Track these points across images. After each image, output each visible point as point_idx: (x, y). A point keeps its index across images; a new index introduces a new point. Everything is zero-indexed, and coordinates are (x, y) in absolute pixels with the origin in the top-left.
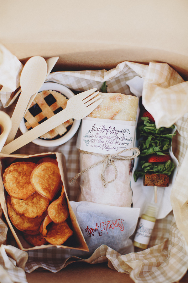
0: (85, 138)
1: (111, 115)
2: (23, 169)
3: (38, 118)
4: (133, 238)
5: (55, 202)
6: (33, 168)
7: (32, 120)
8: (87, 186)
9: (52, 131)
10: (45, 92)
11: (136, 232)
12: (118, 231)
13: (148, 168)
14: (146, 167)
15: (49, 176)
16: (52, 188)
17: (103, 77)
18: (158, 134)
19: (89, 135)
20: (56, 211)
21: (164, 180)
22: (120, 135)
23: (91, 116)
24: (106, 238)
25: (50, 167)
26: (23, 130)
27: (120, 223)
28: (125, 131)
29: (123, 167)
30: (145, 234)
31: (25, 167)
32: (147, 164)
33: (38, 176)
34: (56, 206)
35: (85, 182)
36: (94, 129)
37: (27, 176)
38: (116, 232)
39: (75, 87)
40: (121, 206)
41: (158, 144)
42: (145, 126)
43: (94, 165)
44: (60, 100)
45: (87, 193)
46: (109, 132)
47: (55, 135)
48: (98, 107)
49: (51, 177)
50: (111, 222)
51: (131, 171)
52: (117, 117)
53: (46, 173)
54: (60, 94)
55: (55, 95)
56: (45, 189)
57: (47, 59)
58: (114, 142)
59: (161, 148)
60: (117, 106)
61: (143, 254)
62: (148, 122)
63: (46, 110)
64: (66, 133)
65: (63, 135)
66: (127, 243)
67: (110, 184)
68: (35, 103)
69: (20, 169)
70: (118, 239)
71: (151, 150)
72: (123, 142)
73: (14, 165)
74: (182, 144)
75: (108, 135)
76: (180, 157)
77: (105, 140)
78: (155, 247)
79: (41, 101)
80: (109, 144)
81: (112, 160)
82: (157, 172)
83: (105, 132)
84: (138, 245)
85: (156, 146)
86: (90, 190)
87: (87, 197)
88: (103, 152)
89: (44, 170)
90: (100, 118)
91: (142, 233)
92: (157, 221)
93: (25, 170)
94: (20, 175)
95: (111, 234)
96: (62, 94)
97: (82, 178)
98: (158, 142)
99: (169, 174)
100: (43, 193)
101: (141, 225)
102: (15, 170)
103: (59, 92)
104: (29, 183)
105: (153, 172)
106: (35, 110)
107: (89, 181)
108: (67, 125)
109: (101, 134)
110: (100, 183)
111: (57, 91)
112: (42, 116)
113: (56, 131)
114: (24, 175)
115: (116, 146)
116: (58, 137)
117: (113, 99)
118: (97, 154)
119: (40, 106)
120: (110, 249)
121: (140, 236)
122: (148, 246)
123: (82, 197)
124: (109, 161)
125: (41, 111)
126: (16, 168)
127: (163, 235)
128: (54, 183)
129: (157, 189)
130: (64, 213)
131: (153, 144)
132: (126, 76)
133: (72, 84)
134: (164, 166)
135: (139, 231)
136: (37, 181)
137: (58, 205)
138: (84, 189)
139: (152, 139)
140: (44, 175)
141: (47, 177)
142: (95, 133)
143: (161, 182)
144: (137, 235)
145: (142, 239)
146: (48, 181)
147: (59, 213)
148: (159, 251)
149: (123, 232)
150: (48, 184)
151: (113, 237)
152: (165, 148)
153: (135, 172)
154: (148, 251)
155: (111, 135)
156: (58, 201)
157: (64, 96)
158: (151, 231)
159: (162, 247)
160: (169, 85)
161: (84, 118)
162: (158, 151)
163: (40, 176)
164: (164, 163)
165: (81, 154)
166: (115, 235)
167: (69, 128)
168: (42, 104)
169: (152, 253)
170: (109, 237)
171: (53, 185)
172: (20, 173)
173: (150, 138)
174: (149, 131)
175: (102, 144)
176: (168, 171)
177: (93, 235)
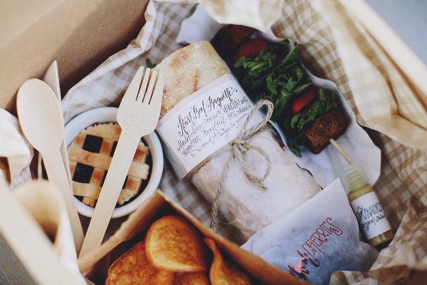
0: (182, 150)
1: (190, 86)
2: (131, 263)
3: (96, 180)
4: (364, 237)
5: (214, 265)
6: (144, 249)
7: (88, 189)
8: (241, 212)
9: (127, 183)
10: (77, 140)
11: (361, 227)
12: (336, 240)
13: (302, 120)
14: (296, 124)
15: (174, 240)
16: (193, 253)
17: (139, 47)
18: (274, 67)
19: (183, 139)
20: (226, 279)
21: (336, 120)
22: (226, 102)
23: (166, 111)
24: (328, 264)
25: (167, 226)
26: (87, 211)
27: (329, 228)
28: (227, 93)
29: (266, 141)
30: (375, 216)
31: (131, 259)
32: (295, 119)
33: (160, 250)
34: (221, 273)
35: (233, 211)
36: (182, 124)
37: (144, 268)
38: (334, 244)
39: (111, 95)
41: (286, 78)
42: (248, 69)
43: (224, 170)
44: (104, 132)
45: (249, 222)
46: (207, 109)
47: (138, 185)
48: (165, 92)
49: (179, 241)
50: (316, 235)
51: (282, 145)
52: (201, 83)
53: (166, 237)
54: (100, 126)
55: (94, 131)
56: (184, 261)
57: (42, 77)
58: (226, 117)
59: (295, 78)
60: (188, 69)
61: (398, 241)
62: (247, 61)
63: (97, 160)
64: (150, 171)
65: (149, 176)
66: (362, 248)
67: (268, 179)
68: (75, 164)
69: (126, 268)
70: (347, 250)
71: (284, 94)
72: (237, 109)
73: (112, 269)
74: (317, 57)
75: (210, 115)
76: (328, 75)
77: (211, 124)
78: (405, 219)
79: (81, 155)
80: (222, 126)
81: (243, 142)
82: (316, 118)
83: (202, 113)
84: (379, 241)
85: (287, 82)
86: (249, 212)
87: (253, 227)
88: (223, 142)
89: (160, 236)
90: (178, 101)
91: (371, 219)
92: (376, 188)
93: (134, 263)
94: (133, 275)
95: (330, 251)
96: (102, 123)
97: (224, 209)
98: (284, 76)
99: (336, 106)
100: (187, 268)
101: (359, 211)
102: (119, 274)
103: (97, 124)
104: (156, 271)
105: (312, 123)
106: (82, 173)
107: (238, 203)
108: (144, 158)
109: (199, 122)
110: (254, 190)
111: (93, 125)
112: (99, 173)
113: (134, 179)
114: (138, 271)
115: (234, 120)
116: (145, 183)
117: (176, 63)
118: (217, 154)
119: (84, 162)
120: (348, 274)
121: (371, 226)
122: (394, 230)
123: (246, 234)
124: (241, 147)
125: (91, 168)
126: (119, 271)
127: (400, 201)
128: (191, 245)
129: (338, 143)
130: (240, 276)
131: (280, 83)
132: (169, 32)
133: (106, 97)
134: (320, 101)
135: (364, 221)
136: (163, 258)
137: (222, 269)
138: (240, 221)
139: (273, 78)
140: (168, 244)
141: (174, 243)
142: (188, 128)
143: (334, 127)
144: (365, 229)
145: (378, 228)
146: (180, 248)
147: (234, 281)
148: (414, 220)
149: (345, 235)
150: (183, 252)
151: (337, 253)
152: (299, 74)
153: (288, 144)
154: (400, 232)
155: (214, 112)
156: (217, 263)
157: (107, 123)
158: (379, 206)
159: (414, 212)
161: (159, 125)
162: (295, 88)
163: (163, 249)
164: (316, 98)
165: (195, 180)
166: (337, 247)
167: (149, 161)
168: (87, 158)
169: (407, 230)
170: (331, 258)
171: (191, 249)
172: (130, 273)
173: (269, 79)
174: (259, 71)
175: (211, 133)
176: (331, 103)
177: (308, 272)
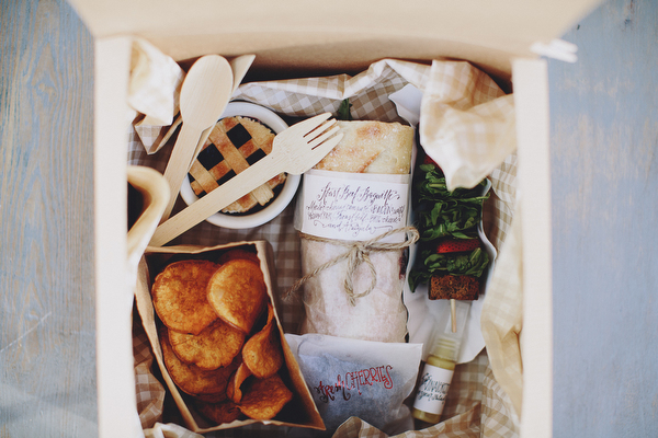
0: (310, 211)
1: (360, 164)
2: (191, 274)
3: (217, 172)
4: (410, 401)
5: (256, 336)
6: (212, 272)
7: (205, 177)
8: (318, 304)
9: (245, 199)
10: (227, 121)
11: (416, 391)
12: (380, 390)
13: (437, 264)
14: (431, 263)
15: (242, 286)
16: (250, 309)
17: (343, 90)
18: (453, 197)
19: (317, 203)
20: (258, 354)
21: (469, 288)
22: (380, 202)
23: (322, 167)
24: (357, 404)
25: (245, 269)
26: (188, 197)
27: (384, 374)
28: (388, 194)
29: (387, 265)
30: (434, 393)
31: (195, 270)
32: (434, 257)
33: (222, 288)
34: (259, 345)
35: (313, 296)
36: (327, 191)
37: (199, 289)
38: (377, 392)
39: (289, 109)
40: (386, 341)
41: (454, 217)
42: (428, 181)
43: (330, 261)
44: (259, 136)
45: (319, 318)
46: (358, 197)
47: (252, 205)
48: (334, 149)
49: (246, 289)
50: (366, 373)
51: (402, 272)
52: (372, 168)
53: (236, 280)
54: (258, 124)
55: (249, 125)
56: (235, 313)
57: (231, 59)
58: (368, 216)
59: (461, 225)
60: (371, 145)
61: (431, 433)
62: (433, 174)
63: (233, 156)
64: (272, 201)
65: (267, 205)
66: (398, 413)
67: (362, 299)
68: (209, 143)
69: (184, 275)
70: (382, 406)
71: (441, 229)
72: (385, 216)
73: (175, 266)
74: (502, 215)
75: (356, 204)
76: (499, 240)
77: (349, 213)
78: (455, 419)
79: (222, 138)
80: (359, 222)
81: (365, 251)
82: (454, 271)
83: (350, 198)
84: (421, 417)
85: (452, 222)
86: (324, 311)
87: (318, 325)
88: (348, 235)
89: (232, 275)
90: (339, 170)
91: (429, 392)
92: (459, 369)
93: (195, 276)
94: (186, 287)
95: (367, 395)
96: (261, 123)
97: (308, 287)
98: (455, 213)
99: (479, 275)
100: (232, 320)
101: (426, 377)
102: (174, 277)
103: (256, 120)
104: (204, 301)
105: (447, 272)
106: (209, 157)
107: (320, 294)
108: (275, 184)
109: (341, 202)
110: (343, 298)
111: (252, 119)
112: (225, 168)
113: (252, 198)
114: (192, 286)
115: (373, 225)
116: (258, 208)
117: (364, 132)
118: (335, 242)
119: (219, 148)
120: (366, 425)
121: (425, 398)
122: (442, 417)
123: (309, 325)
124: (359, 254)
125: (222, 158)
126: (176, 274)
127: (471, 395)
128: (253, 301)
129: (456, 306)
130: (273, 357)
131: (445, 217)
132: (388, 84)
133: (282, 105)
134: (469, 259)
135: (422, 389)
136: (220, 297)
137: (263, 342)
138: (312, 310)
139: (443, 207)
140: (233, 286)
141: (239, 288)
142: (329, 199)
143: (463, 290)
144: (418, 396)
145: (428, 405)
146: (242, 297)
147: (265, 359)
148: (462, 425)
149: (392, 392)
150: (242, 302)
151: (372, 401)
152: (469, 223)
153: (411, 272)
154: (440, 426)
155: (362, 204)
156: (261, 337)
157: (267, 127)
158: (446, 388)
159: (469, 419)
160: (473, 102)
161: (308, 172)
162: (455, 231)
163: (225, 288)
164: (469, 253)
165: (304, 242)
166: (376, 397)
167: (278, 191)
168: (224, 146)
169: (448, 430)
170: (363, 402)
171: (251, 304)
172: (184, 283)
173: (439, 206)
174: (436, 192)
175: (345, 221)
176: (476, 270)
177: (333, 399)
